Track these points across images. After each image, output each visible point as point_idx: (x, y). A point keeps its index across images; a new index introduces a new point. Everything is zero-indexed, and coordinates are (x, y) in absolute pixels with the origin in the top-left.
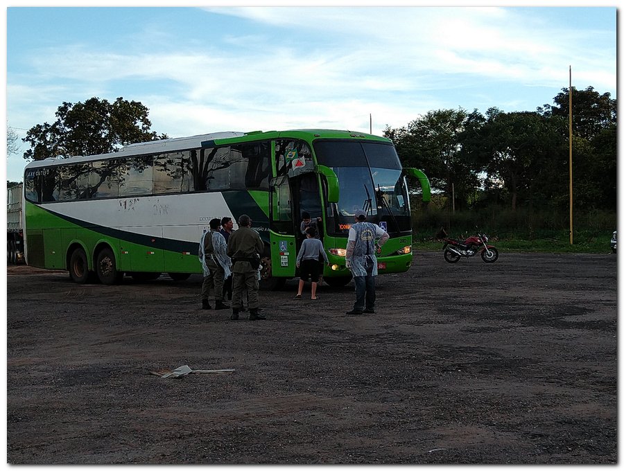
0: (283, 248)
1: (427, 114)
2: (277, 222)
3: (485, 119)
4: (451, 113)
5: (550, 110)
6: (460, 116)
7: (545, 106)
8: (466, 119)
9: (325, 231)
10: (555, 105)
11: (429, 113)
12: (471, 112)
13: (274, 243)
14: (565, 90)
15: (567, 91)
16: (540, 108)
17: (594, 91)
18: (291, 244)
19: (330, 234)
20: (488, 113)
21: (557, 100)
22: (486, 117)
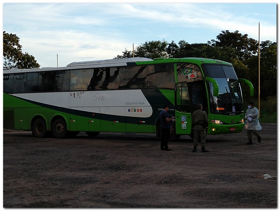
0: (183, 120)
1: (145, 43)
2: (179, 106)
3: (178, 47)
4: (159, 42)
5: (215, 43)
6: (164, 44)
7: (212, 40)
8: (167, 46)
9: (209, 111)
10: (217, 40)
11: (146, 43)
12: (170, 43)
13: (178, 117)
14: (223, 32)
15: (224, 33)
16: (209, 42)
17: (239, 33)
18: (189, 117)
19: (211, 113)
20: (179, 43)
21: (218, 37)
22: (179, 46)
